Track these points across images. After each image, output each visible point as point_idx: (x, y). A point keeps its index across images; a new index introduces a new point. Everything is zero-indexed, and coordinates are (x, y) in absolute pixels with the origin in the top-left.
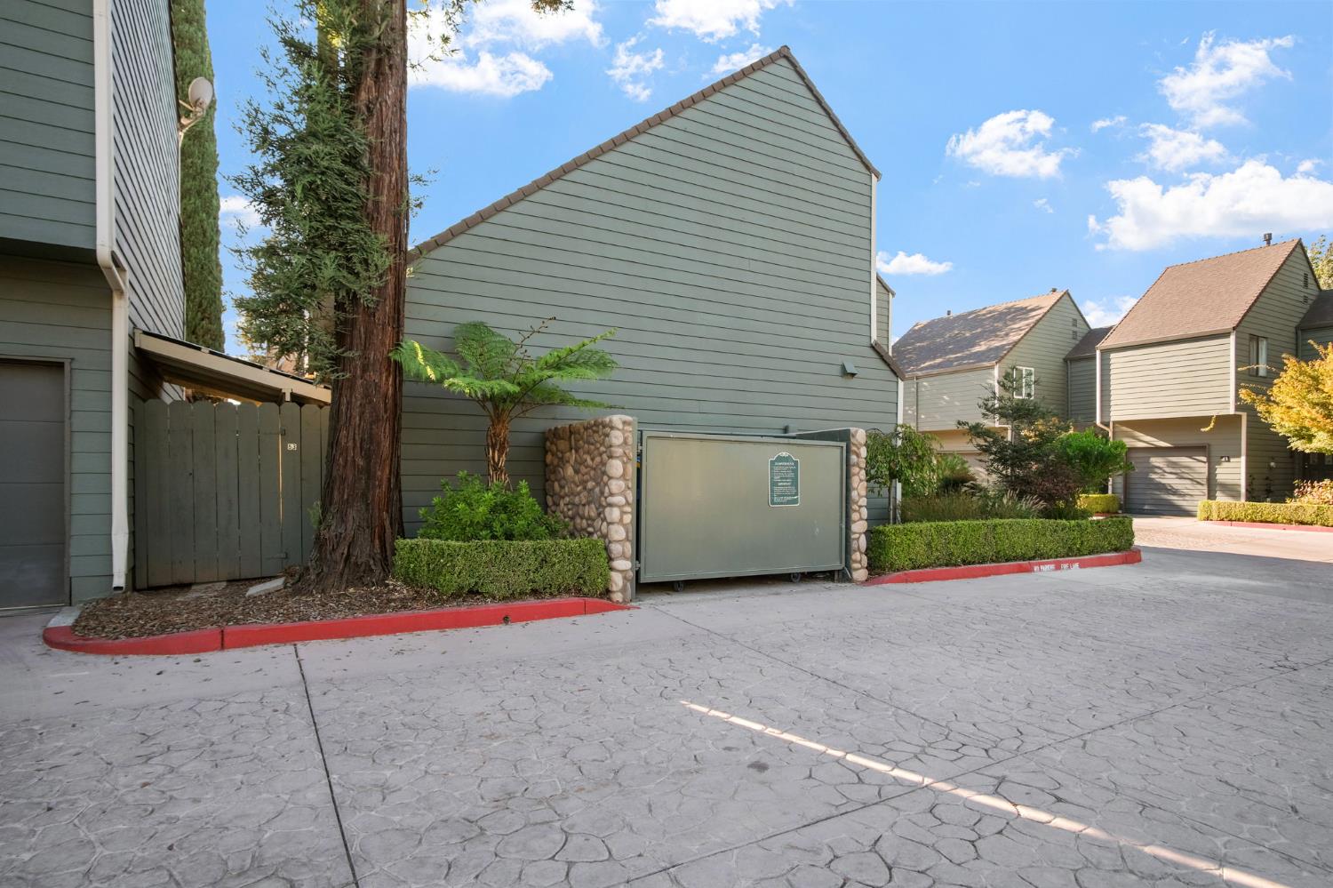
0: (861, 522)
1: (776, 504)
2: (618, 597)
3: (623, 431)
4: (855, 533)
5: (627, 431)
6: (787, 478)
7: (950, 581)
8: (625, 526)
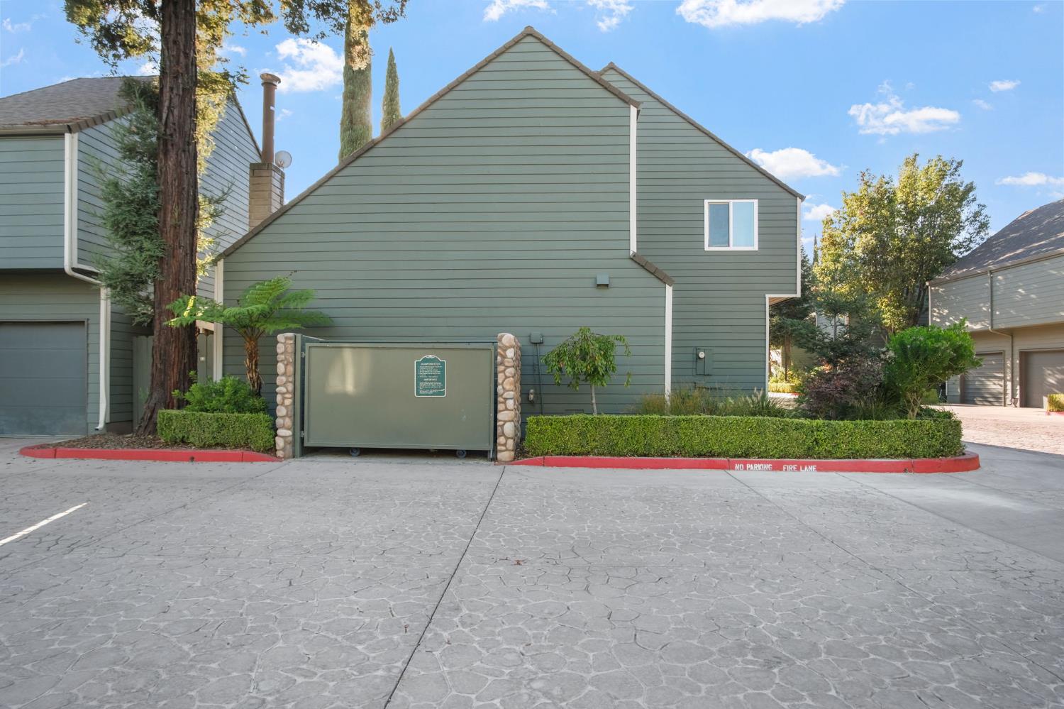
0: (506, 412)
1: (420, 395)
2: (280, 453)
3: (284, 343)
4: (500, 421)
5: (288, 344)
6: (433, 375)
7: (604, 469)
8: (286, 407)
